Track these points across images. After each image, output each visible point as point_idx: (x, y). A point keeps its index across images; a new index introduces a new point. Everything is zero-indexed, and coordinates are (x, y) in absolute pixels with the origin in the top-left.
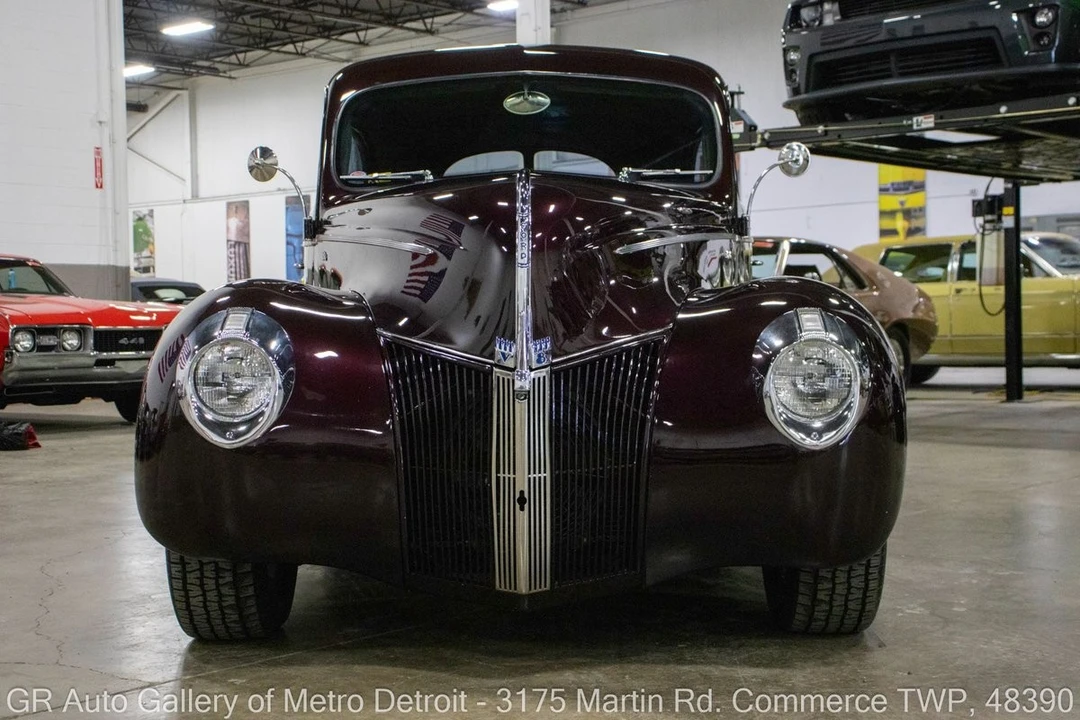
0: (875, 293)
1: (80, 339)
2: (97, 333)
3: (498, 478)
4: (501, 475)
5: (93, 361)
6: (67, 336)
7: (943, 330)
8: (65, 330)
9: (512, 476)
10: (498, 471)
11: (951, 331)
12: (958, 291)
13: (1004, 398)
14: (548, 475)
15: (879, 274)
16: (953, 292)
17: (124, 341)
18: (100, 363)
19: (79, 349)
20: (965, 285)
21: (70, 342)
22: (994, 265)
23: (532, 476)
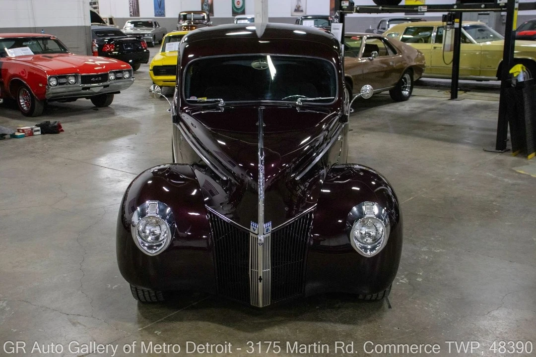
0: (401, 56)
1: (75, 79)
2: (82, 77)
3: (252, 271)
4: (253, 270)
5: (81, 88)
6: (70, 78)
7: (427, 63)
8: (69, 76)
9: (257, 271)
10: (252, 268)
11: (431, 65)
12: (435, 48)
13: (449, 96)
14: (270, 270)
15: (403, 47)
16: (433, 48)
17: (93, 79)
18: (84, 89)
19: (75, 83)
20: (437, 45)
21: (71, 80)
22: (450, 43)
23: (264, 271)
